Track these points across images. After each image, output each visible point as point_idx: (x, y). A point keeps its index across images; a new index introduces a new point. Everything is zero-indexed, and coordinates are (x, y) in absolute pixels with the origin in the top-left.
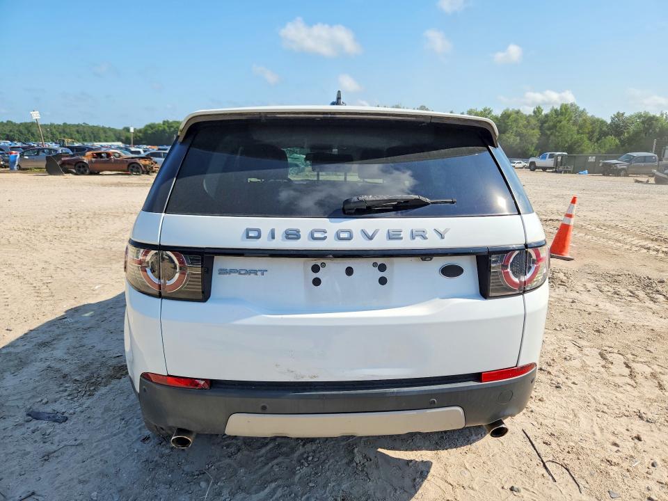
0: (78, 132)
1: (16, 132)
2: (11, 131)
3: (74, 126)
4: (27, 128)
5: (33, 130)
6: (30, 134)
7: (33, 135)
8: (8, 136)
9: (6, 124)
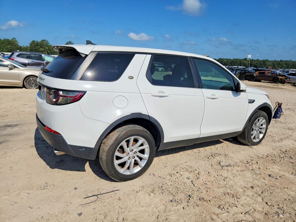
0: (286, 64)
1: (259, 64)
2: (257, 63)
3: (285, 61)
4: (263, 62)
5: (266, 63)
6: (264, 65)
7: (265, 65)
8: (255, 65)
9: (256, 61)
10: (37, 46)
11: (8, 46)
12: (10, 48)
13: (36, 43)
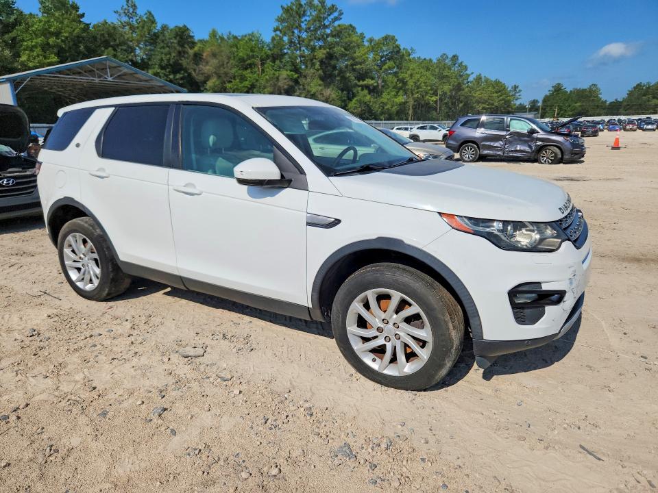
10: (645, 95)
11: (576, 103)
12: (580, 109)
13: (644, 88)
